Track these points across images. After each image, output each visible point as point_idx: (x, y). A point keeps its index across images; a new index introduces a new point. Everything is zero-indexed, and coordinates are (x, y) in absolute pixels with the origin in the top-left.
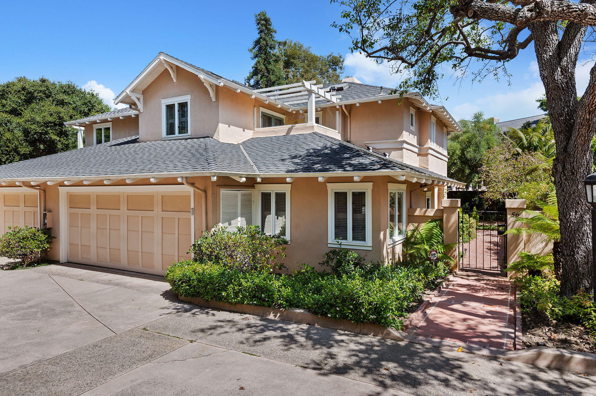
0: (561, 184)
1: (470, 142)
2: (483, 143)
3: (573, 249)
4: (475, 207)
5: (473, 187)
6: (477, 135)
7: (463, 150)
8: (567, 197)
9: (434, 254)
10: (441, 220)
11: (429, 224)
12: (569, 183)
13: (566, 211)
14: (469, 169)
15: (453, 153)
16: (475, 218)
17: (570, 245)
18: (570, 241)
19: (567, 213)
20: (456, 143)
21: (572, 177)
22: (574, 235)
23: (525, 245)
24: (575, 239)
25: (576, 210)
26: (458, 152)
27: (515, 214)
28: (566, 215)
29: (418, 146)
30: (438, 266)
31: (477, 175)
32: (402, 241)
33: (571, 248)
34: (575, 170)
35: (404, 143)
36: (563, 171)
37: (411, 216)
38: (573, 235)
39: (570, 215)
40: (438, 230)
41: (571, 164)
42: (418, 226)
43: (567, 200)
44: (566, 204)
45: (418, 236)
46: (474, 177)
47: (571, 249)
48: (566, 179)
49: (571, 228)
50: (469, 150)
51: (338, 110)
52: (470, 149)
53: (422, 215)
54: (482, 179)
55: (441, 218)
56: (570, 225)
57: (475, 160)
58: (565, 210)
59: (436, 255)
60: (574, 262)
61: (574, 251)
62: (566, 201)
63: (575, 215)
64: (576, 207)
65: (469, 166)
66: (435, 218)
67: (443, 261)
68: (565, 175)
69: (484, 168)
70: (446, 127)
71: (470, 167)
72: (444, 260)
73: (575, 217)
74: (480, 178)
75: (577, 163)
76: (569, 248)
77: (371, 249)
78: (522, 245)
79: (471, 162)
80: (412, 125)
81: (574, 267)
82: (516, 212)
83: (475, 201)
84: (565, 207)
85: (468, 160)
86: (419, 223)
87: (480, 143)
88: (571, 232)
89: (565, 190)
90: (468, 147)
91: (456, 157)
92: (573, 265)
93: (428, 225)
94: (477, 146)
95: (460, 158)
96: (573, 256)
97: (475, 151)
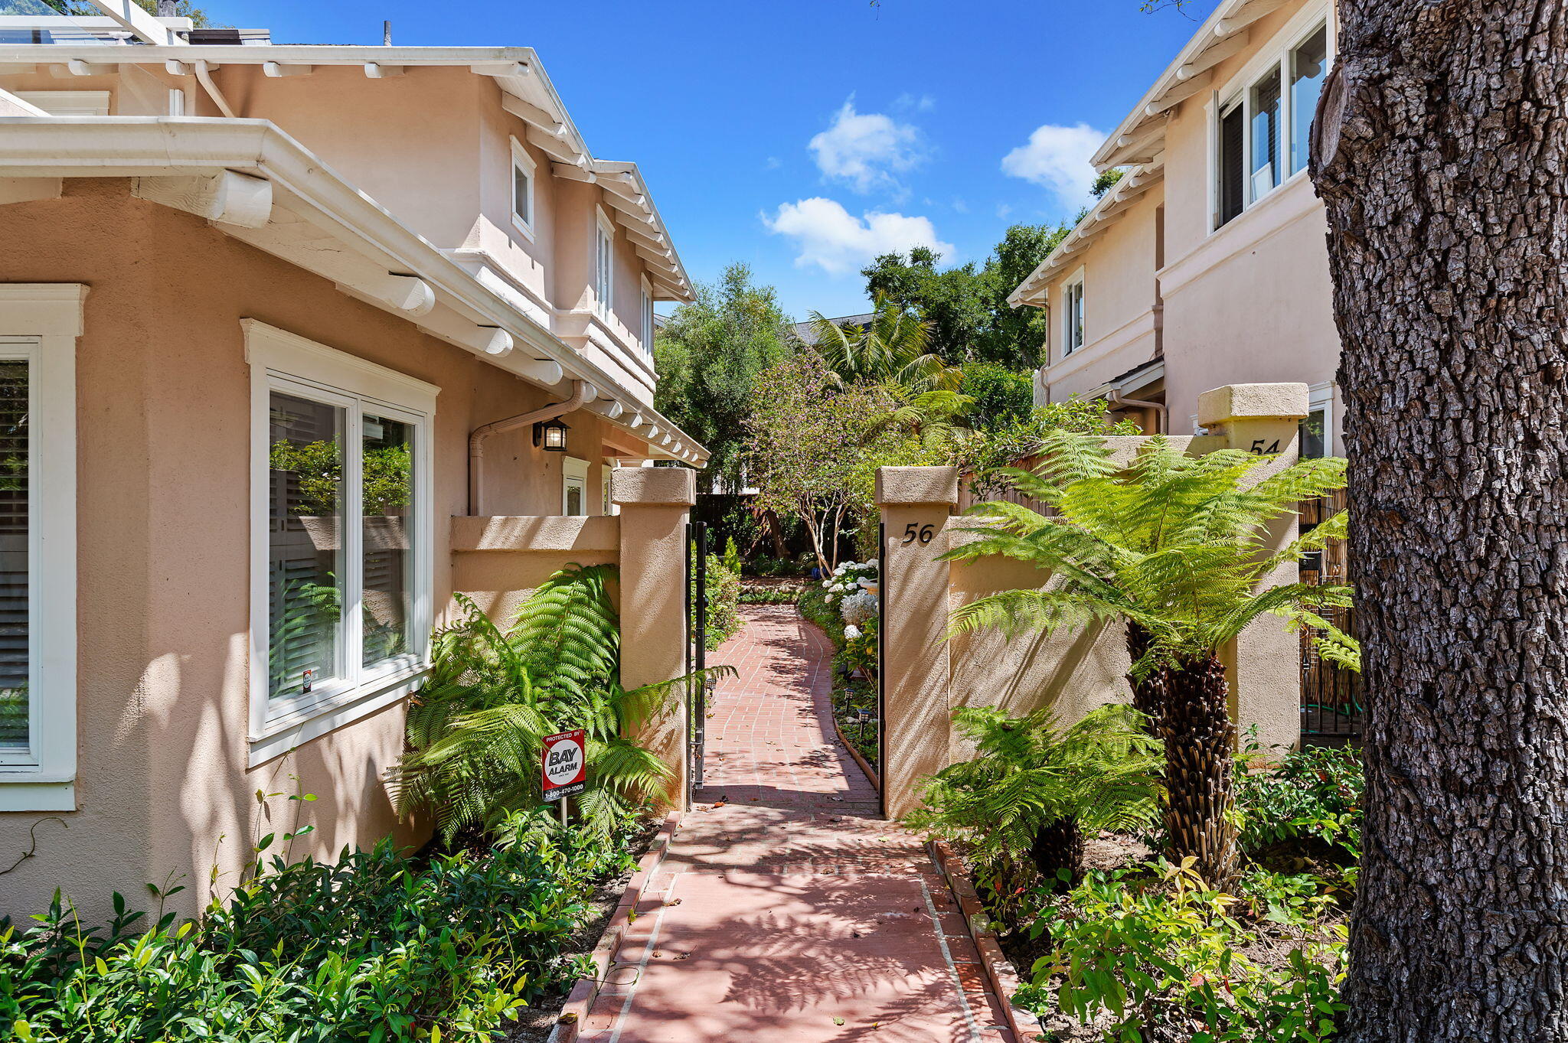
0: (1420, 230)
1: (716, 346)
2: (751, 353)
3: (1508, 734)
4: (730, 538)
5: (723, 483)
6: (735, 327)
7: (698, 369)
8: (1468, 324)
9: (569, 754)
10: (610, 569)
11: (554, 594)
12: (1483, 217)
13: (1459, 436)
14: (716, 425)
15: (672, 376)
16: (731, 568)
17: (1484, 711)
18: (1489, 673)
19: (1471, 457)
20: (678, 346)
21: (1511, 161)
22: (1521, 625)
23: (953, 662)
24: (1522, 656)
25: (1528, 432)
26: (686, 373)
27: (917, 530)
28: (1464, 470)
29: (550, 305)
30: (585, 814)
31: (736, 445)
32: (401, 692)
33: (1492, 730)
34: (1538, 104)
35: (483, 264)
36: (1437, 126)
37: (466, 552)
38: (1510, 623)
39: (1492, 471)
40: (592, 614)
41: (1506, 60)
42: (495, 608)
43: (1470, 354)
44: (1459, 389)
45: (492, 657)
46: (728, 451)
47: (1490, 742)
48: (1463, 186)
49: (1499, 573)
50: (714, 367)
51: (176, 83)
52: (719, 367)
53: (516, 547)
54: (751, 453)
55: (610, 560)
56: (1492, 545)
57: (732, 400)
58: (1449, 432)
59: (577, 759)
60: (1520, 838)
61: (1515, 756)
62: (1459, 357)
63: (1526, 466)
64: (1533, 405)
65: (715, 416)
66: (585, 562)
67: (611, 783)
68: (1450, 151)
69: (755, 419)
70: (650, 276)
71: (718, 420)
72: (617, 782)
73: (1527, 484)
74: (743, 449)
75: (1551, 43)
76: (1480, 732)
77: (65, 801)
78: (940, 668)
79: (720, 406)
80: (521, 210)
81: (1513, 878)
82: (922, 519)
83: (730, 523)
84: (1455, 407)
85: (713, 401)
86: (501, 589)
87: (743, 350)
88: (1496, 605)
89: (1456, 269)
90: (712, 359)
91: (678, 387)
92: (1510, 861)
93: (549, 596)
94: (737, 359)
95: (691, 391)
96: (1509, 791)
97: (730, 373)
